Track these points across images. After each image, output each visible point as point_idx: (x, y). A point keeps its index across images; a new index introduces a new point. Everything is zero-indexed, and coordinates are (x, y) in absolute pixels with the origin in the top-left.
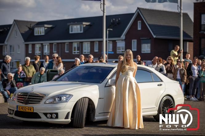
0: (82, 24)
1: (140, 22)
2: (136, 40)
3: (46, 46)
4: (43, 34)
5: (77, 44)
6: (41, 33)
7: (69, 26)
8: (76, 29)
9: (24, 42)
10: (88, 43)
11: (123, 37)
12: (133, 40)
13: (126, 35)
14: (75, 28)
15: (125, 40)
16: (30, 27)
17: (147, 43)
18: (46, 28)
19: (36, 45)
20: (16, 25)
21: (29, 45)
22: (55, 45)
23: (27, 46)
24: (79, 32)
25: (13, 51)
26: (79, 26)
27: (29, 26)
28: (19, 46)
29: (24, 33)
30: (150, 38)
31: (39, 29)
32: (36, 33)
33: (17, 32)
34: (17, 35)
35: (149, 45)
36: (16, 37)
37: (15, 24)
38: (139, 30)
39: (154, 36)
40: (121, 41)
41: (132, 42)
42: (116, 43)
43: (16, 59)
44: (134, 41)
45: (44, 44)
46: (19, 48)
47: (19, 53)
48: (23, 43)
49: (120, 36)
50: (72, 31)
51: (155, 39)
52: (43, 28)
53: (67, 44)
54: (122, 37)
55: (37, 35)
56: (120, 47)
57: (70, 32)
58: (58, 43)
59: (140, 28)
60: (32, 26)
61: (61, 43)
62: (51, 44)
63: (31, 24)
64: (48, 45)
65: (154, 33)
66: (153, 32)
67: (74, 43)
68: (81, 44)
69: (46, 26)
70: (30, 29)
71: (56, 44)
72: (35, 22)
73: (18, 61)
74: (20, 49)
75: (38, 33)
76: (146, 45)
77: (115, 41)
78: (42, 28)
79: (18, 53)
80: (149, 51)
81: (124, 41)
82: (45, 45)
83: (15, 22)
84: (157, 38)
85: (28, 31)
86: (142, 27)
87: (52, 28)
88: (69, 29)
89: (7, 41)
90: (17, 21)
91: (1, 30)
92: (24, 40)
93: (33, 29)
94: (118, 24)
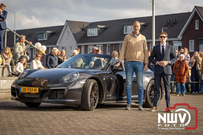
1: (197, 21)
2: (193, 41)
4: (97, 35)
6: (94, 35)
7: (123, 26)
9: (76, 43)
11: (180, 37)
12: (190, 41)
13: (183, 35)
14: (130, 29)
15: (182, 40)
16: (83, 28)
18: (99, 29)
19: (89, 46)
20: (68, 25)
21: (82, 46)
22: (108, 46)
28: (71, 48)
29: (76, 33)
31: (92, 30)
32: (89, 35)
33: (69, 33)
34: (69, 37)
38: (197, 30)
40: (177, 41)
41: (189, 42)
42: (173, 43)
46: (71, 50)
49: (176, 37)
50: (126, 32)
52: (97, 29)
53: (121, 45)
54: (178, 37)
55: (90, 36)
56: (177, 47)
59: (197, 27)
60: (84, 26)
61: (115, 44)
62: (105, 46)
64: (101, 46)
69: (99, 26)
70: (83, 29)
71: (110, 45)
72: (88, 23)
75: (91, 35)
77: (172, 41)
78: (95, 28)
79: (70, 55)
81: (180, 42)
83: (67, 23)
87: (105, 29)
88: (123, 29)
89: (59, 43)
90: (70, 21)
91: (53, 31)
92: (76, 41)
93: (86, 30)
94: (175, 23)
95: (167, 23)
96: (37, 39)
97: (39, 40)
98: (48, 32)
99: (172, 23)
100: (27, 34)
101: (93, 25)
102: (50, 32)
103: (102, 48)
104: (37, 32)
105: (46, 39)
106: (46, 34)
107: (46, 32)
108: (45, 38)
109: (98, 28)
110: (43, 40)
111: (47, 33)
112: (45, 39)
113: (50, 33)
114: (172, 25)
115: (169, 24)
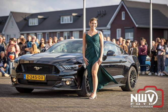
0: (72, 15)
1: (123, 13)
2: (120, 29)
3: (40, 36)
4: (37, 24)
5: (68, 33)
6: (34, 24)
7: (60, 17)
8: (66, 20)
10: (77, 33)
11: (109, 26)
13: (112, 25)
15: (110, 29)
17: (130, 32)
22: (47, 34)
24: (69, 22)
26: (69, 17)
27: (24, 17)
28: (15, 35)
30: (133, 28)
32: (31, 24)
33: (13, 22)
34: (13, 26)
35: (132, 33)
36: (12, 27)
37: (11, 16)
38: (123, 20)
39: (137, 26)
40: (107, 30)
41: (116, 30)
42: (103, 32)
44: (118, 30)
45: (37, 34)
48: (19, 32)
49: (106, 26)
50: (63, 22)
51: (138, 28)
53: (58, 33)
56: (106, 35)
57: (61, 23)
58: (50, 33)
59: (124, 18)
60: (26, 16)
61: (53, 32)
62: (44, 34)
63: (25, 16)
64: (41, 34)
65: (136, 23)
66: (135, 21)
67: (64, 32)
68: (70, 33)
72: (30, 14)
75: (32, 24)
76: (130, 34)
77: (102, 30)
78: (36, 19)
80: (132, 39)
81: (109, 30)
82: (39, 34)
83: (11, 14)
84: (139, 27)
86: (126, 18)
87: (44, 19)
88: (60, 20)
89: (5, 31)
90: (14, 12)
93: (28, 20)
94: (105, 14)
95: (98, 14)
99: (102, 15)
101: (34, 16)
103: (42, 35)
109: (38, 18)
114: (102, 16)
115: (100, 15)
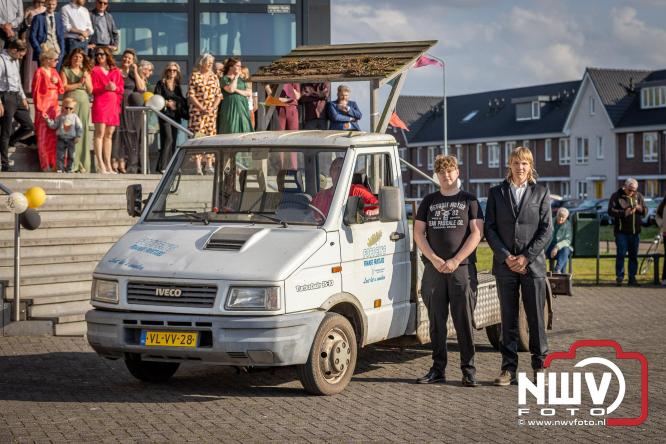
4: (665, 105)
6: (658, 103)
9: (613, 127)
16: (631, 86)
19: (645, 134)
20: (591, 82)
21: (628, 135)
23: (621, 138)
25: (586, 154)
27: (627, 84)
28: (601, 139)
29: (613, 103)
31: (653, 91)
32: (646, 104)
33: (593, 100)
34: (594, 110)
37: (588, 81)
43: (593, 176)
46: (601, 145)
47: (602, 157)
52: (665, 88)
55: (648, 107)
60: (634, 83)
63: (631, 80)
70: (629, 91)
72: (644, 72)
73: (598, 178)
74: (603, 147)
75: (651, 104)
79: (599, 157)
83: (587, 74)
85: (624, 99)
89: (570, 127)
90: (595, 70)
91: (554, 98)
92: (614, 122)
93: (637, 91)
96: (514, 117)
97: (519, 119)
98: (541, 98)
100: (490, 104)
102: (546, 98)
104: (514, 100)
105: (538, 118)
106: (536, 105)
107: (537, 100)
108: (536, 115)
110: (529, 119)
111: (541, 102)
112: (534, 118)
113: (546, 102)
